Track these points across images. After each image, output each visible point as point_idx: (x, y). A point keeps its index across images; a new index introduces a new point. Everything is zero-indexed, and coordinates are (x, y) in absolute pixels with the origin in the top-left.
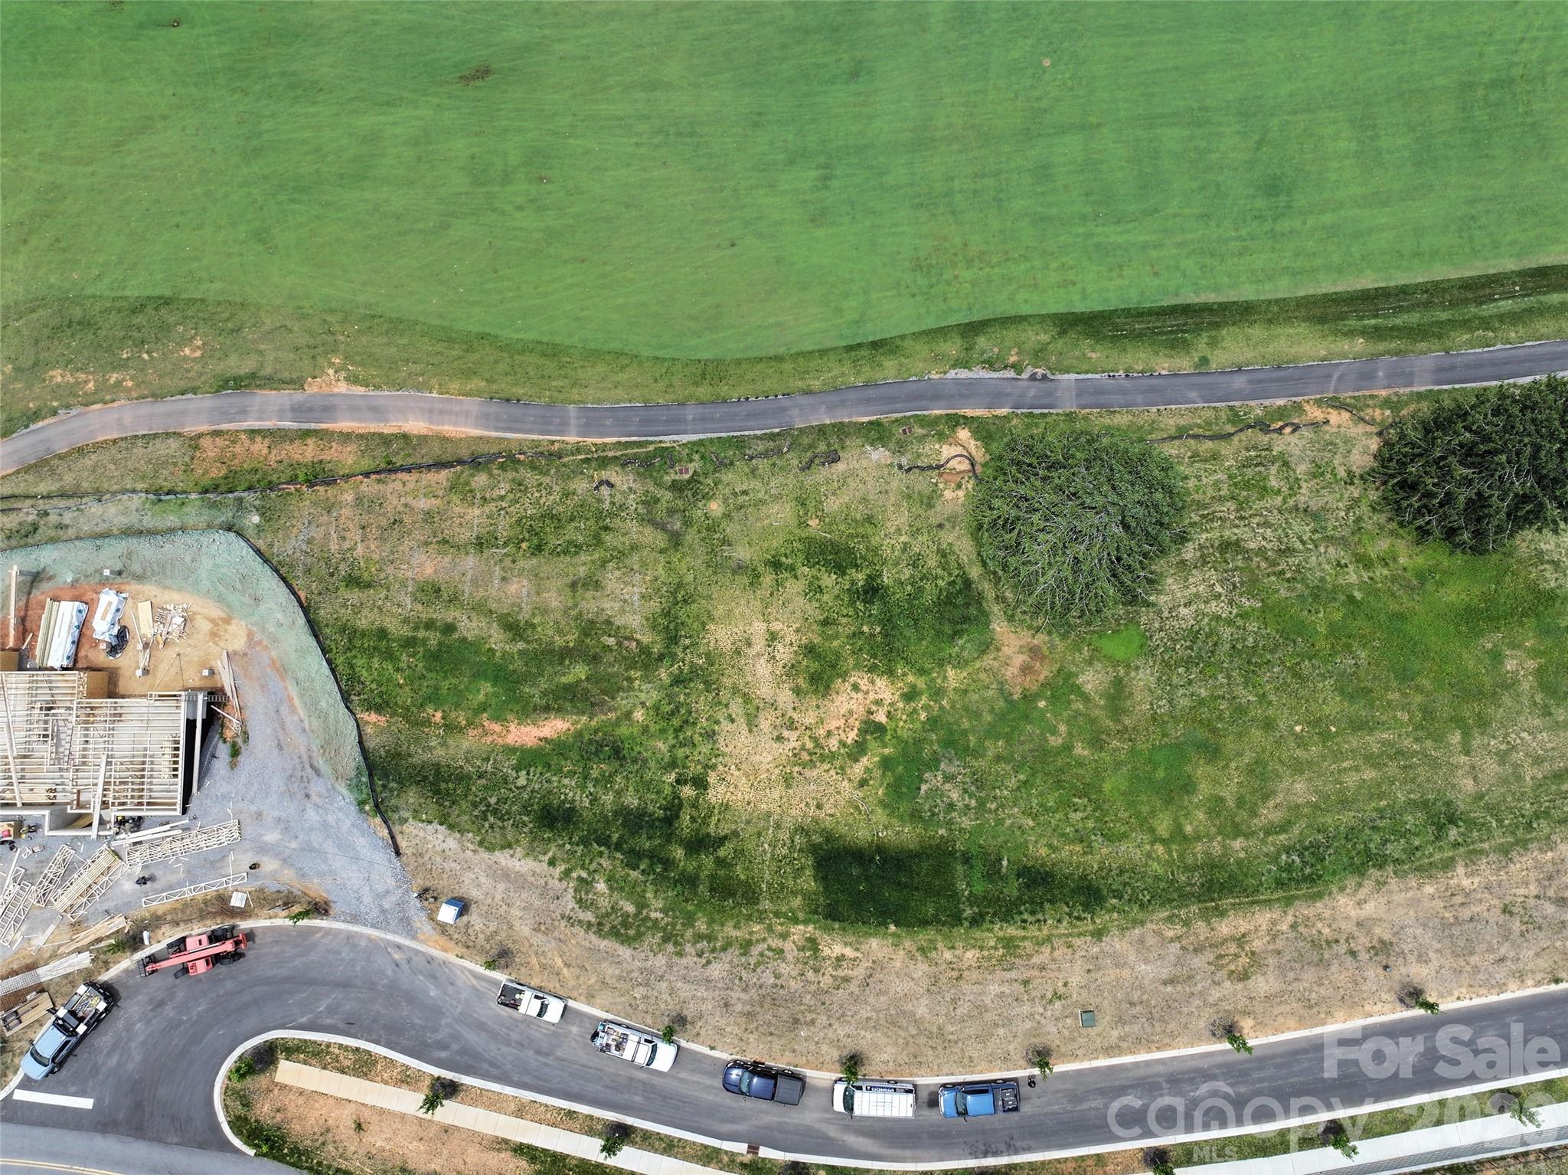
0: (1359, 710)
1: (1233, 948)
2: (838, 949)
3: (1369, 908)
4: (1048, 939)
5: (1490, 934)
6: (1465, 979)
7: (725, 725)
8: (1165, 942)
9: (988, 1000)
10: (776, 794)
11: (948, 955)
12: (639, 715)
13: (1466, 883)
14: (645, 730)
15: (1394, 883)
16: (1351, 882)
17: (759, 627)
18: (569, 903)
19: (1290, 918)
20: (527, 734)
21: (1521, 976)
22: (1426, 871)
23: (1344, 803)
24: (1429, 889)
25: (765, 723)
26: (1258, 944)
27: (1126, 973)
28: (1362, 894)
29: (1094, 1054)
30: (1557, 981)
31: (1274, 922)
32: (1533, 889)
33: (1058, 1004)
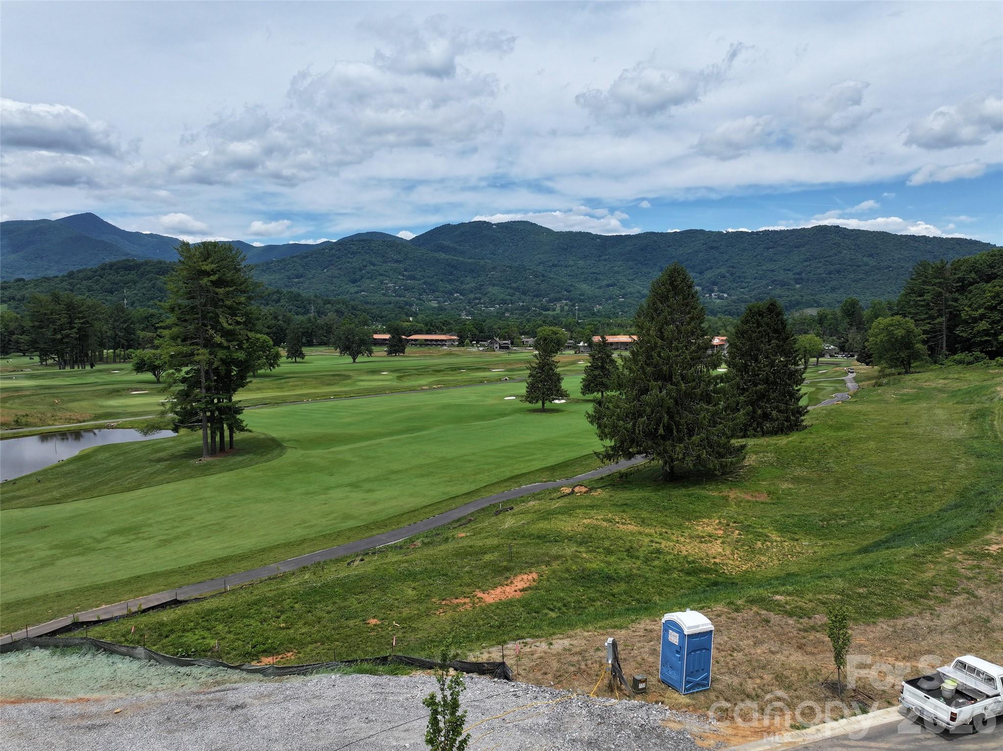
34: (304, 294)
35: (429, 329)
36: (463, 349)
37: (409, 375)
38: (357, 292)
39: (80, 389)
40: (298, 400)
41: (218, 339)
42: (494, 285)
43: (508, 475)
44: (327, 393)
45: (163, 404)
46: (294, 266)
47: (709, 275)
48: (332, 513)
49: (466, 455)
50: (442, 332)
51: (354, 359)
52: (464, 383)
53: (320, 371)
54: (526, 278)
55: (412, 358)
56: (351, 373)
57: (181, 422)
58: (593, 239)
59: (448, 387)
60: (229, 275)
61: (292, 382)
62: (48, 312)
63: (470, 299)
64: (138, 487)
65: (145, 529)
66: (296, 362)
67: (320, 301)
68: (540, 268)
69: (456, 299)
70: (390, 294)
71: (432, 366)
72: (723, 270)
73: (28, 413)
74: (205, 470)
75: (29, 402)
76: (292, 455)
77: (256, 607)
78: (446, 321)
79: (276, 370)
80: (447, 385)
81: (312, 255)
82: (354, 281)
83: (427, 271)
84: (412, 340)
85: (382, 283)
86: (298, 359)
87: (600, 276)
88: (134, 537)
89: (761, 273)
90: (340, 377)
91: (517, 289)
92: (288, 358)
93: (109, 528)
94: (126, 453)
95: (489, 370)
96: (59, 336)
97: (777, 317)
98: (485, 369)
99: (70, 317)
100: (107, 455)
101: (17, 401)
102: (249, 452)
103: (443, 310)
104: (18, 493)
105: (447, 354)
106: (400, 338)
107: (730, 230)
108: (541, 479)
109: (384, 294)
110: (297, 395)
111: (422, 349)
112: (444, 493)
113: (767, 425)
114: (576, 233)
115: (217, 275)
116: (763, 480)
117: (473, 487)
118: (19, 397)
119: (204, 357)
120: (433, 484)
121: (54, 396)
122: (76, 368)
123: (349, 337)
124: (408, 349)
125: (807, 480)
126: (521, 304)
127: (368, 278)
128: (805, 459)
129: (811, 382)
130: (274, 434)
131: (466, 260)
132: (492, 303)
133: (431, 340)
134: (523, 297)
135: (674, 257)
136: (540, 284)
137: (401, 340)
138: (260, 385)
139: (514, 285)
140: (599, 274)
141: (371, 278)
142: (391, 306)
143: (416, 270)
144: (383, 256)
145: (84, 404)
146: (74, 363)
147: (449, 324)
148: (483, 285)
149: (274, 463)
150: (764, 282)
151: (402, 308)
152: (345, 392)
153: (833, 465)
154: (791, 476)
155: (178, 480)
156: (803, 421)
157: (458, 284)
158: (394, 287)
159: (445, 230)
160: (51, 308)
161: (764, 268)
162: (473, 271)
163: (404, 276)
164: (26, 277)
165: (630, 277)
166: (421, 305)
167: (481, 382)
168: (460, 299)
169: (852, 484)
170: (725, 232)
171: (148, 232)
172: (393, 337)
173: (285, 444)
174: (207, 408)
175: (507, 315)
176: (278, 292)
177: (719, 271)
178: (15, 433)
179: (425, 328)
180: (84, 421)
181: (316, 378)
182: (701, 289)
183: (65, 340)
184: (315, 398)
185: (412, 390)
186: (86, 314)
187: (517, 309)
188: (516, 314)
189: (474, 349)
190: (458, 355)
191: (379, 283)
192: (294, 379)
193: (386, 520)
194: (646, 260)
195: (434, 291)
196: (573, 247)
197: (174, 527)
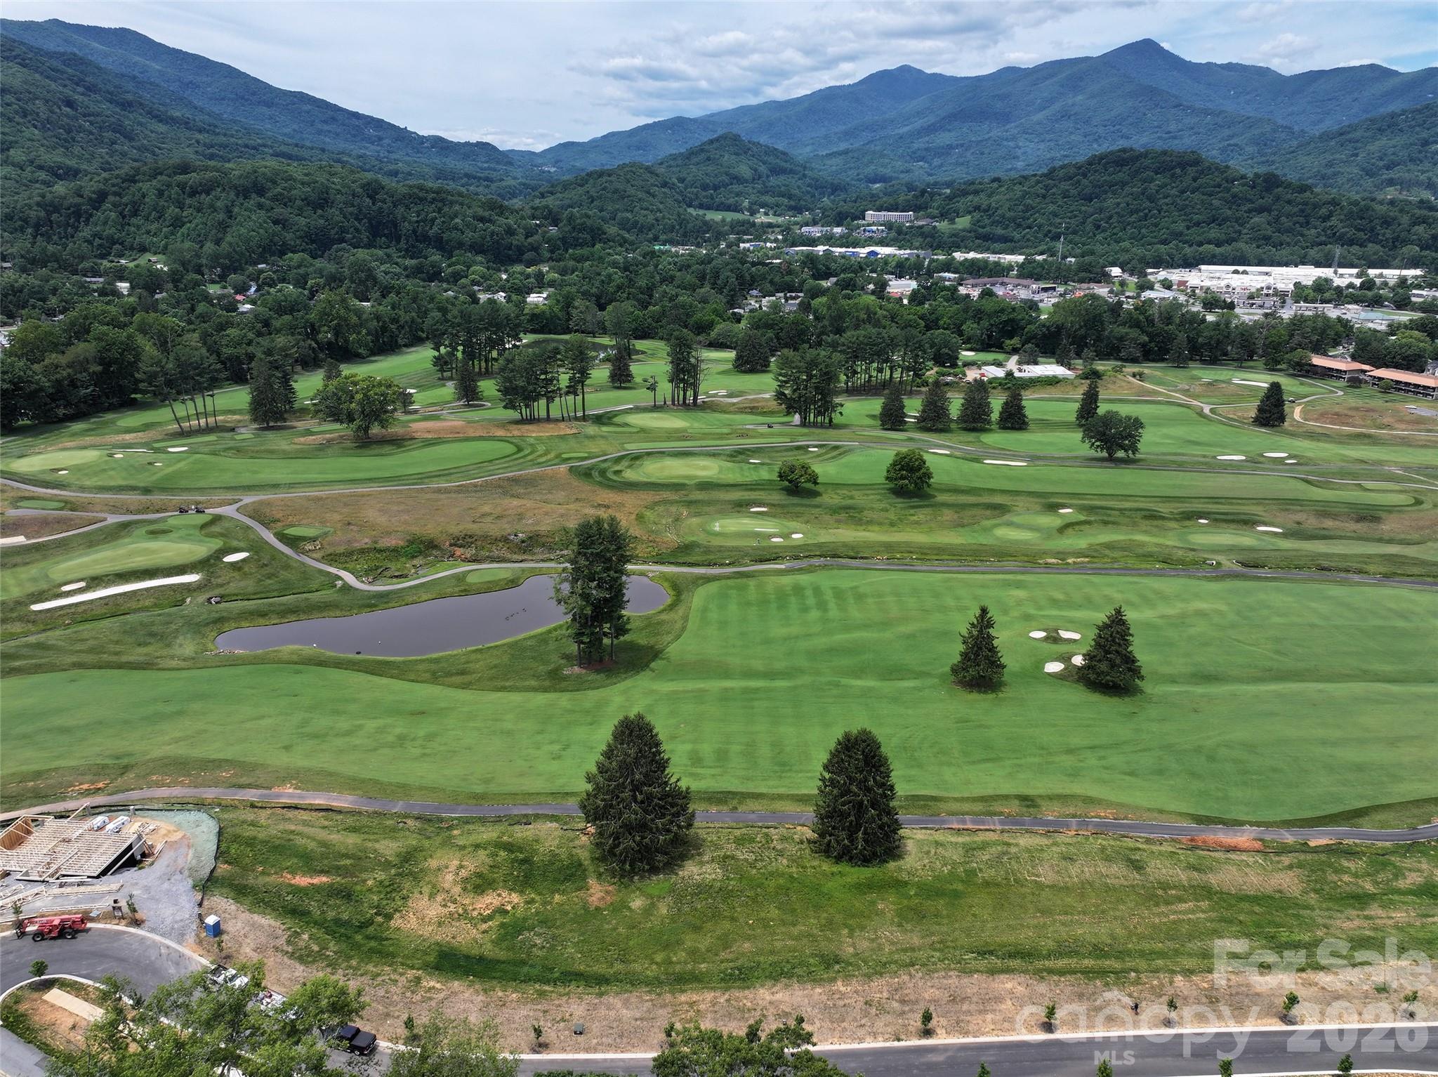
0: (789, 918)
1: (686, 1007)
2: (432, 984)
3: (779, 996)
4: (568, 994)
5: (856, 1013)
6: (837, 1034)
7: (417, 895)
8: (642, 1001)
9: (517, 1018)
10: (430, 928)
11: (500, 994)
12: (370, 883)
13: (842, 989)
14: (370, 890)
15: (796, 986)
16: (769, 983)
17: (456, 863)
18: (281, 942)
19: (726, 996)
20: (302, 881)
21: (875, 1035)
22: (818, 981)
23: (772, 952)
24: (818, 990)
25: (439, 898)
26: (702, 1007)
27: (612, 1013)
28: (774, 990)
29: (577, 1051)
30: (899, 1040)
31: (715, 998)
32: (885, 995)
33: (562, 1024)
84: (1374, 377)
133: (1407, 384)
145: (697, 522)
155: (529, 690)
173: (653, 664)
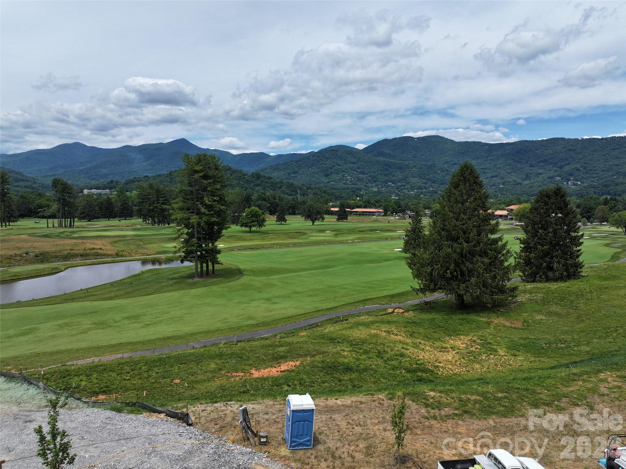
34: (296, 183)
35: (366, 205)
36: (385, 217)
37: (342, 234)
38: (328, 182)
39: (155, 237)
40: (271, 246)
41: (203, 210)
42: (414, 177)
43: (362, 298)
44: (289, 243)
45: (175, 247)
46: (292, 167)
47: (567, 168)
48: (244, 315)
49: (346, 285)
50: (376, 207)
51: (313, 223)
52: (376, 240)
53: (289, 230)
54: (436, 172)
55: (352, 222)
56: (307, 232)
57: (185, 257)
58: (482, 146)
59: (364, 242)
60: (210, 173)
61: (271, 236)
62: (147, 194)
63: (398, 186)
64: (152, 294)
65: (143, 317)
66: (281, 224)
67: (305, 188)
68: (446, 166)
69: (389, 186)
70: (348, 183)
71: (358, 228)
72: (578, 166)
73: (124, 249)
74: (193, 286)
75: (128, 243)
76: (244, 280)
77: (122, 366)
78: (378, 200)
79: (263, 229)
80: (363, 240)
81: (302, 160)
82: (327, 176)
83: (372, 169)
84: (354, 212)
85: (343, 176)
86: (283, 223)
87: (487, 171)
88: (134, 321)
89: (608, 167)
90: (300, 233)
91: (430, 179)
92: (277, 221)
93: (125, 315)
94: (160, 274)
95: (395, 231)
96: (152, 208)
97: (561, 198)
98: (392, 230)
99: (158, 197)
100: (150, 274)
101: (122, 243)
102: (221, 277)
103: (380, 193)
104: (95, 293)
105: (374, 221)
106: (345, 210)
107: (585, 137)
108: (381, 303)
109: (344, 183)
110: (271, 244)
111: (360, 217)
112: (315, 308)
113: (551, 274)
114: (471, 142)
115: (203, 173)
116: (525, 313)
117: (335, 305)
118: (123, 240)
119: (195, 220)
120: (314, 301)
121: (141, 240)
122: (160, 225)
123: (310, 209)
124: (349, 218)
125: (556, 314)
126: (432, 189)
127: (335, 173)
128: (563, 299)
129: (622, 245)
130: (242, 267)
131: (397, 161)
132: (412, 188)
133: (366, 212)
134: (433, 185)
135: (541, 157)
136: (444, 176)
137: (345, 211)
138: (252, 237)
139: (427, 177)
140: (486, 169)
141: (337, 173)
142: (348, 191)
143: (365, 168)
144: (345, 160)
145: (154, 245)
146: (159, 222)
147: (380, 201)
148: (406, 177)
149: (232, 284)
150: (610, 174)
151: (354, 192)
152: (300, 243)
153: (581, 305)
154: (546, 311)
155: (175, 290)
156: (581, 272)
157: (390, 176)
158: (351, 179)
159: (384, 143)
160: (148, 192)
161: (611, 163)
162: (401, 168)
163: (357, 172)
164: (149, 175)
165: (508, 171)
166: (367, 190)
167: (387, 239)
168: (392, 186)
169: (589, 319)
170: (580, 139)
171: (213, 149)
172: (341, 210)
173: (244, 273)
174: (197, 250)
175: (421, 196)
176: (281, 182)
177: (575, 166)
178: (113, 260)
179: (363, 205)
180: (151, 255)
181: (285, 234)
182: (560, 178)
183: (155, 210)
184: (281, 246)
185: (341, 242)
186: (166, 195)
187: (428, 192)
188: (428, 195)
189: (392, 218)
190: (381, 222)
191: (342, 177)
192: (272, 234)
193: (270, 322)
194: (520, 160)
195: (375, 181)
196: (468, 152)
197: (156, 317)
